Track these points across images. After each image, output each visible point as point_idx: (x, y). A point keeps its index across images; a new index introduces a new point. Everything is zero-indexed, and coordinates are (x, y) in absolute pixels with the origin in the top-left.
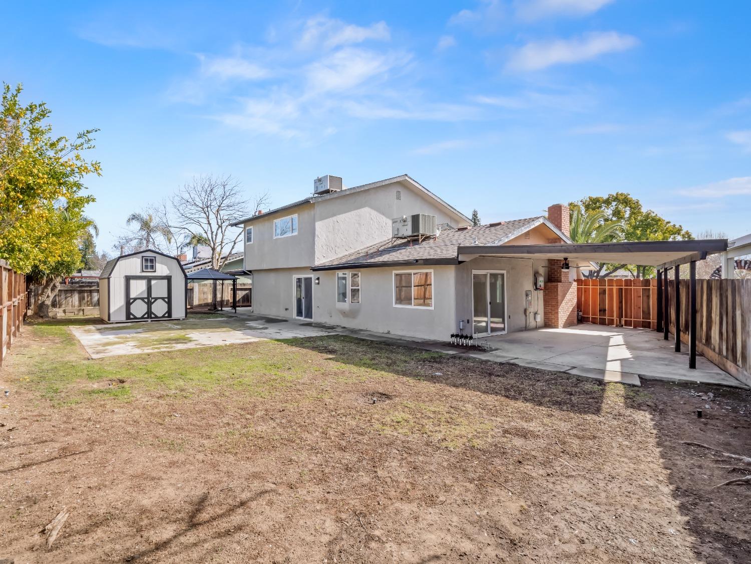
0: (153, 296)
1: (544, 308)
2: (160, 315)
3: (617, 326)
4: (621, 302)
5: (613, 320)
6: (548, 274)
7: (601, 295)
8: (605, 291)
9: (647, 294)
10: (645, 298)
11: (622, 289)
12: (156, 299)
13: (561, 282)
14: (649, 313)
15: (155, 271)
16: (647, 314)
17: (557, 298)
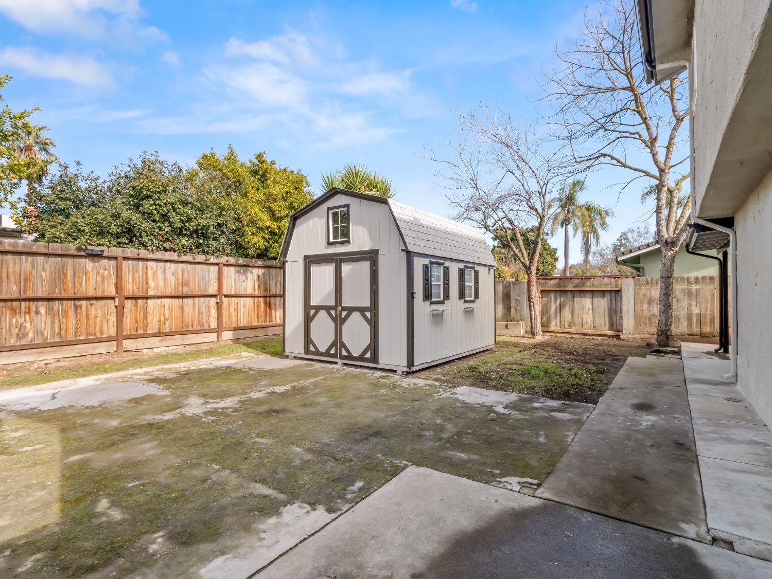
0: (345, 303)
2: (356, 353)
12: (351, 310)
15: (348, 242)
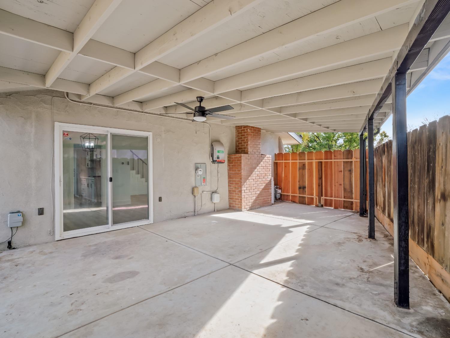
1: (229, 186)
3: (317, 206)
4: (320, 178)
5: (312, 199)
6: (237, 141)
7: (301, 170)
8: (304, 165)
9: (349, 169)
10: (347, 173)
11: (321, 162)
13: (247, 153)
14: (351, 192)
16: (348, 192)
17: (241, 173)
